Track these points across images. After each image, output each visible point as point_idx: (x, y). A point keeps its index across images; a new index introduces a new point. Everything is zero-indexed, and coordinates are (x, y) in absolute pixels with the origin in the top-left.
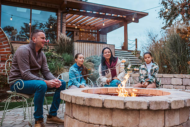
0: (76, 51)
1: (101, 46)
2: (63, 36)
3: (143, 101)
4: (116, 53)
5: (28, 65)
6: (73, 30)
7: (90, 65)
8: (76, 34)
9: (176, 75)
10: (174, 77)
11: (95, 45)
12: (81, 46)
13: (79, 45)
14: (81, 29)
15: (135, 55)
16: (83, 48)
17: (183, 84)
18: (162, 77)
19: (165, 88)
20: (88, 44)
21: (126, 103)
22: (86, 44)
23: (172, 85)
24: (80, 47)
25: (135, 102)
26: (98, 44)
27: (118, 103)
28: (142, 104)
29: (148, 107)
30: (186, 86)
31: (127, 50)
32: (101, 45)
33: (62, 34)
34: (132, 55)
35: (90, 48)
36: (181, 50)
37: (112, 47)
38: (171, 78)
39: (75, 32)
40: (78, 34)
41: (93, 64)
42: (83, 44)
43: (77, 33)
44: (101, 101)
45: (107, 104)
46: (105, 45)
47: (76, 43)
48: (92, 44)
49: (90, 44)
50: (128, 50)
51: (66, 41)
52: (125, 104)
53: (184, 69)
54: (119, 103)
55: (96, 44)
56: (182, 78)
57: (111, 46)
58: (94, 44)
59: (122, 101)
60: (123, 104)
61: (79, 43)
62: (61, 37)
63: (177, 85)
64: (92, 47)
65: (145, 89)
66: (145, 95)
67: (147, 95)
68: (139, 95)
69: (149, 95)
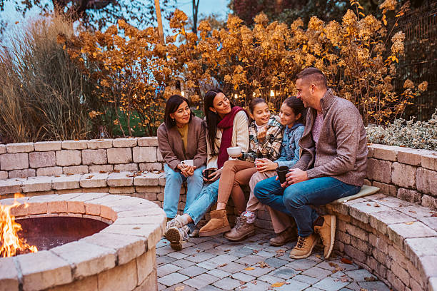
3: (106, 253)
9: (66, 144)
10: (62, 149)
17: (84, 163)
18: (34, 151)
19: (44, 176)
21: (76, 268)
23: (58, 166)
25: (93, 260)
27: (57, 273)
28: (106, 260)
29: (117, 263)
30: (89, 166)
36: (68, 82)
38: (55, 151)
44: (16, 281)
45: (31, 284)
52: (73, 271)
53: (78, 127)
54: (60, 274)
56: (81, 150)
59: (65, 268)
60: (70, 273)
63: (71, 165)
65: (36, 203)
66: (38, 216)
67: (44, 216)
68: (22, 218)
69: (48, 215)
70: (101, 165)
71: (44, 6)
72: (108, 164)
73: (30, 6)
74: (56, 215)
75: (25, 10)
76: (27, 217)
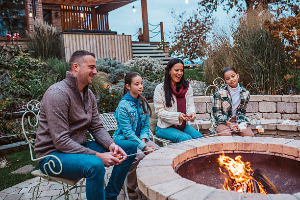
0: (68, 49)
1: (108, 38)
2: (40, 24)
4: (133, 48)
5: (65, 123)
6: (50, 9)
7: (102, 77)
8: (56, 16)
9: (266, 97)
10: (263, 101)
11: (99, 37)
12: (76, 40)
13: (72, 39)
14: (64, 5)
15: (164, 50)
16: (80, 45)
17: (278, 111)
20: (88, 36)
22: (84, 36)
23: (260, 112)
24: (74, 42)
26: (104, 36)
30: (282, 114)
31: (148, 42)
32: (109, 36)
33: (38, 19)
34: (158, 49)
35: (91, 43)
37: (127, 39)
38: (258, 102)
39: (53, 12)
40: (59, 14)
41: (106, 74)
42: (79, 37)
43: (57, 13)
46: (116, 36)
47: (67, 35)
48: (94, 36)
49: (91, 36)
50: (150, 41)
51: (46, 33)
55: (101, 36)
56: (276, 102)
57: (125, 38)
58: (97, 36)
61: (70, 35)
62: (36, 25)
63: (269, 113)
64: (95, 41)
65: (259, 144)
66: (260, 153)
67: (264, 153)
68: (249, 152)
69: (267, 153)
70: (291, 114)
71: (239, 5)
72: (296, 113)
73: (232, 6)
74: (273, 154)
75: (229, 9)
76: (252, 152)
